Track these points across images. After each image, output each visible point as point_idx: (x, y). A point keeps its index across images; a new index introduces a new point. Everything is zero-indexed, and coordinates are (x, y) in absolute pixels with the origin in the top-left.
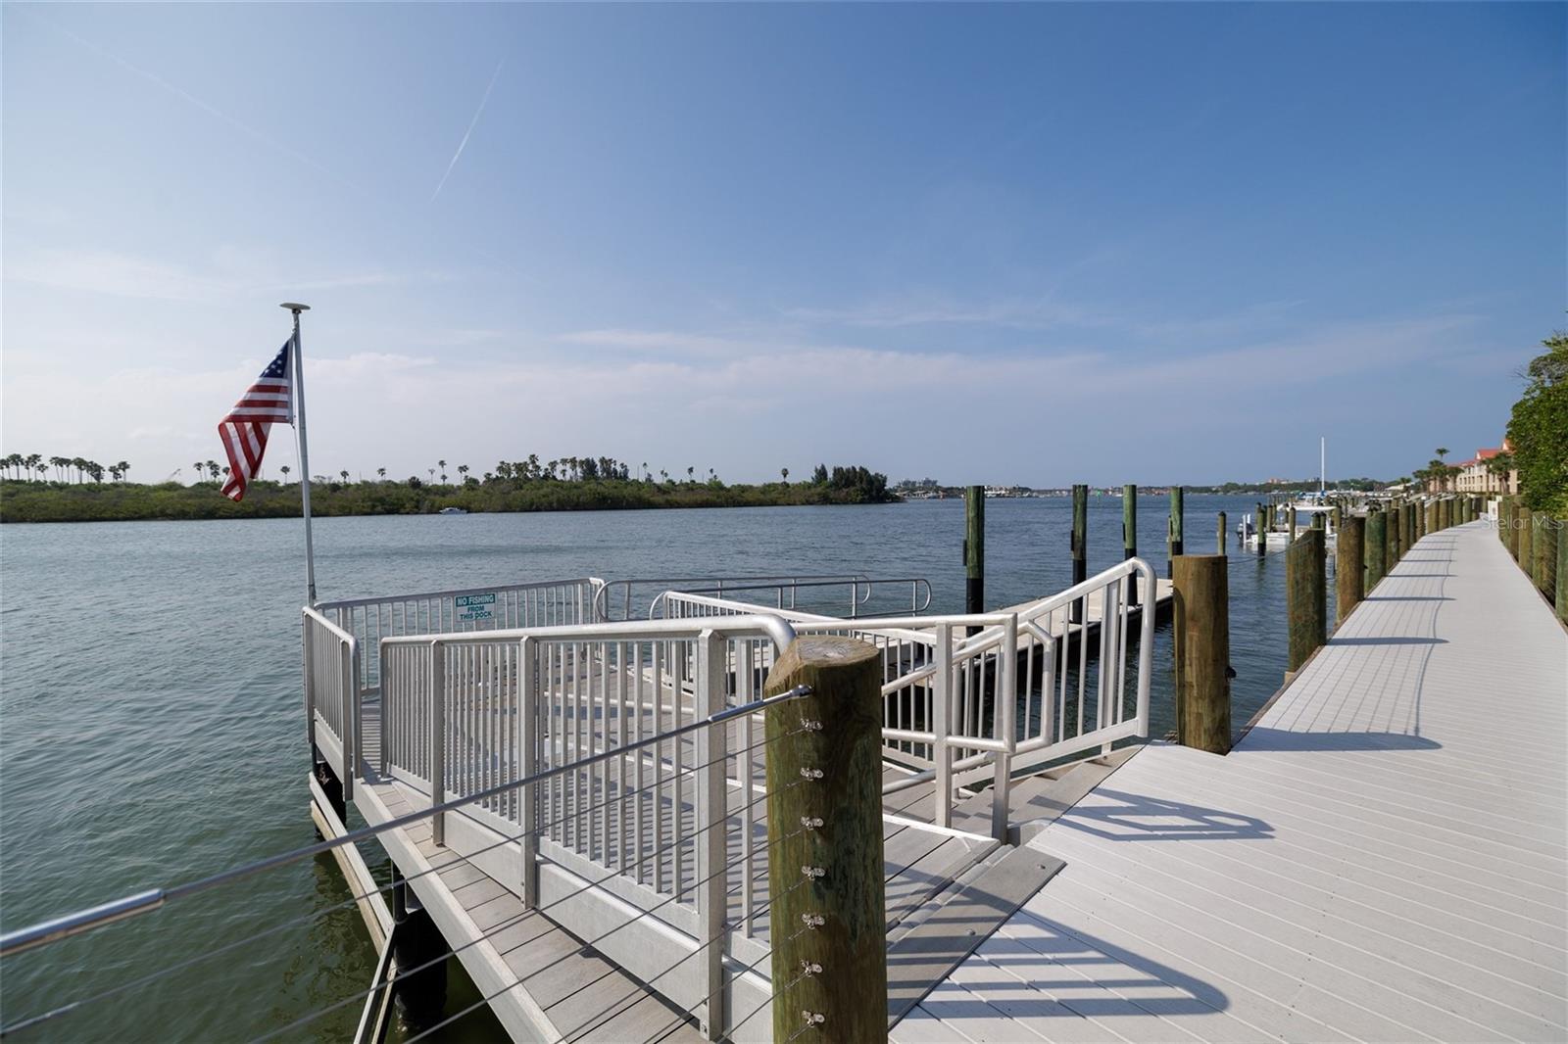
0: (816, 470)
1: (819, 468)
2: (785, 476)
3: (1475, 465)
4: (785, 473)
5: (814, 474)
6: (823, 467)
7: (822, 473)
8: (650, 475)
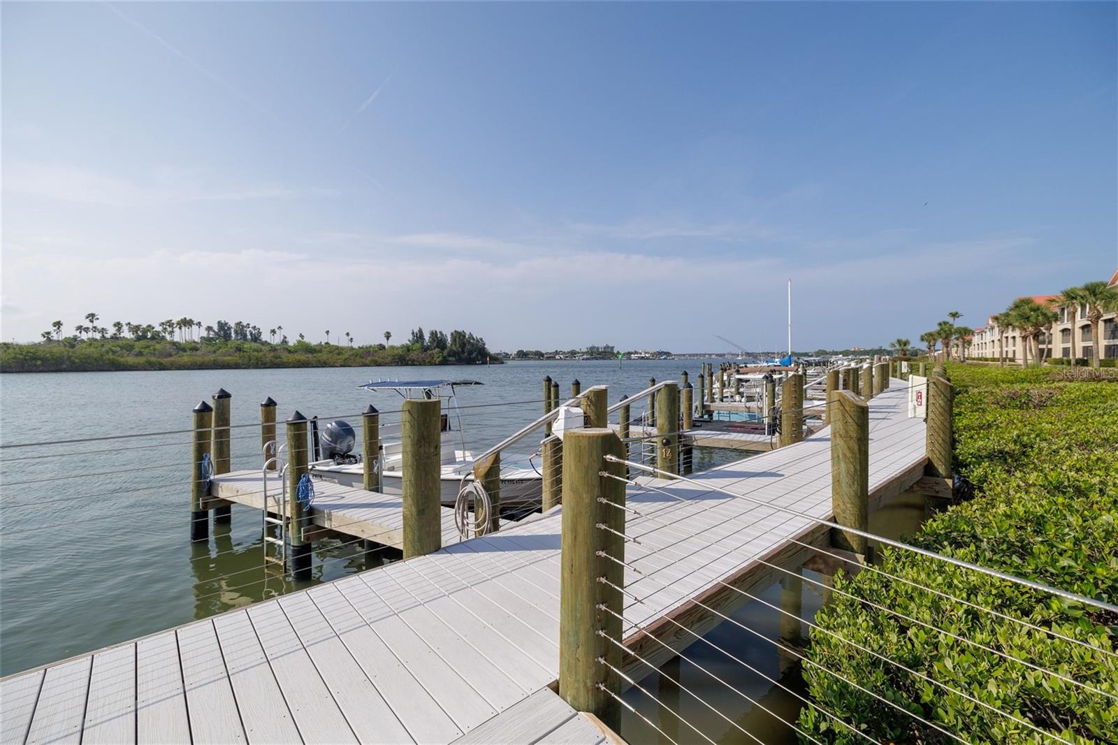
0: (413, 333)
1: (416, 330)
2: (388, 339)
3: (987, 330)
4: (388, 336)
5: (411, 337)
6: (420, 331)
7: (419, 336)
8: (285, 337)
